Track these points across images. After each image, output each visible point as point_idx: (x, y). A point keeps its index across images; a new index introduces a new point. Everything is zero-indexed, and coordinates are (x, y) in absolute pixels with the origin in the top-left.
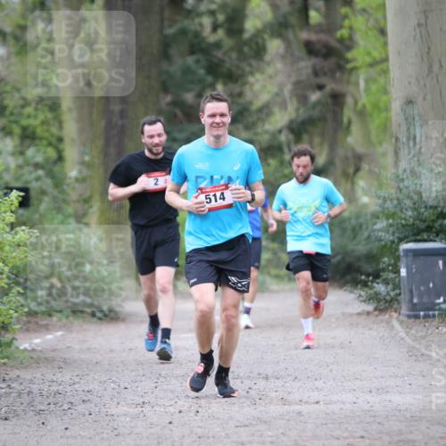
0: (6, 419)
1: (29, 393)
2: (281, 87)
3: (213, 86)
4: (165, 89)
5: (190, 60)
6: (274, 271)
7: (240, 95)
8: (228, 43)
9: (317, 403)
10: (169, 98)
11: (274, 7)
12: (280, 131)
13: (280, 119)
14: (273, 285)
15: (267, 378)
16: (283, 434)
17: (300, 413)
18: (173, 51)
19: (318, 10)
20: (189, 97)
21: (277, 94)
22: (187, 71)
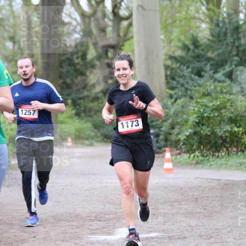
0: (8, 187)
1: (16, 178)
2: (99, 78)
3: (76, 77)
4: (61, 78)
5: (69, 68)
6: (96, 139)
7: (85, 80)
8: (82, 63)
9: (112, 183)
10: (61, 81)
11: (97, 51)
12: (98, 93)
13: (98, 89)
14: (95, 144)
15: (94, 175)
16: (101, 193)
17: (106, 186)
18: (64, 65)
19: (111, 52)
20: (68, 81)
21: (98, 80)
22: (68, 72)
